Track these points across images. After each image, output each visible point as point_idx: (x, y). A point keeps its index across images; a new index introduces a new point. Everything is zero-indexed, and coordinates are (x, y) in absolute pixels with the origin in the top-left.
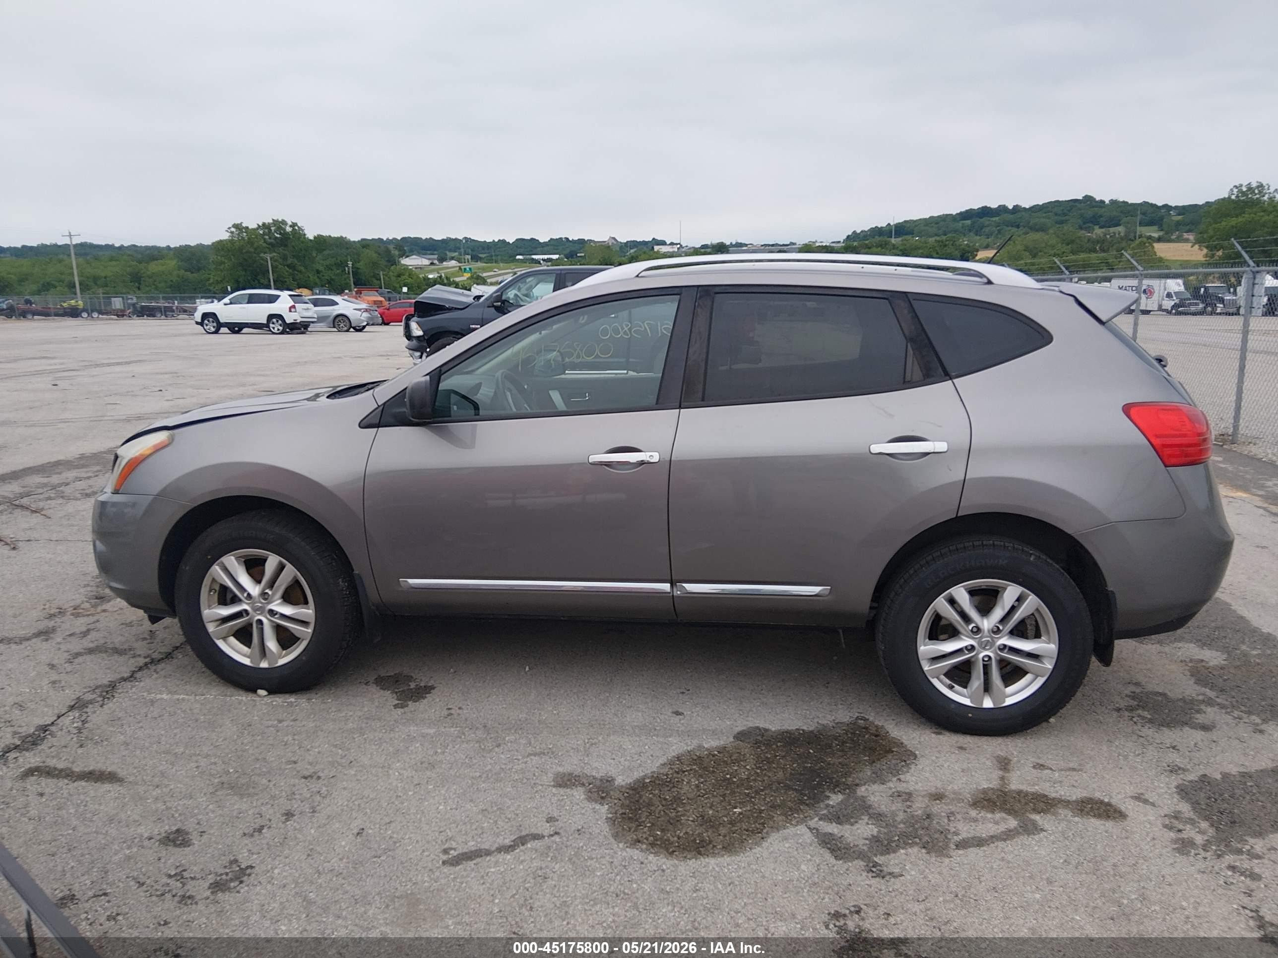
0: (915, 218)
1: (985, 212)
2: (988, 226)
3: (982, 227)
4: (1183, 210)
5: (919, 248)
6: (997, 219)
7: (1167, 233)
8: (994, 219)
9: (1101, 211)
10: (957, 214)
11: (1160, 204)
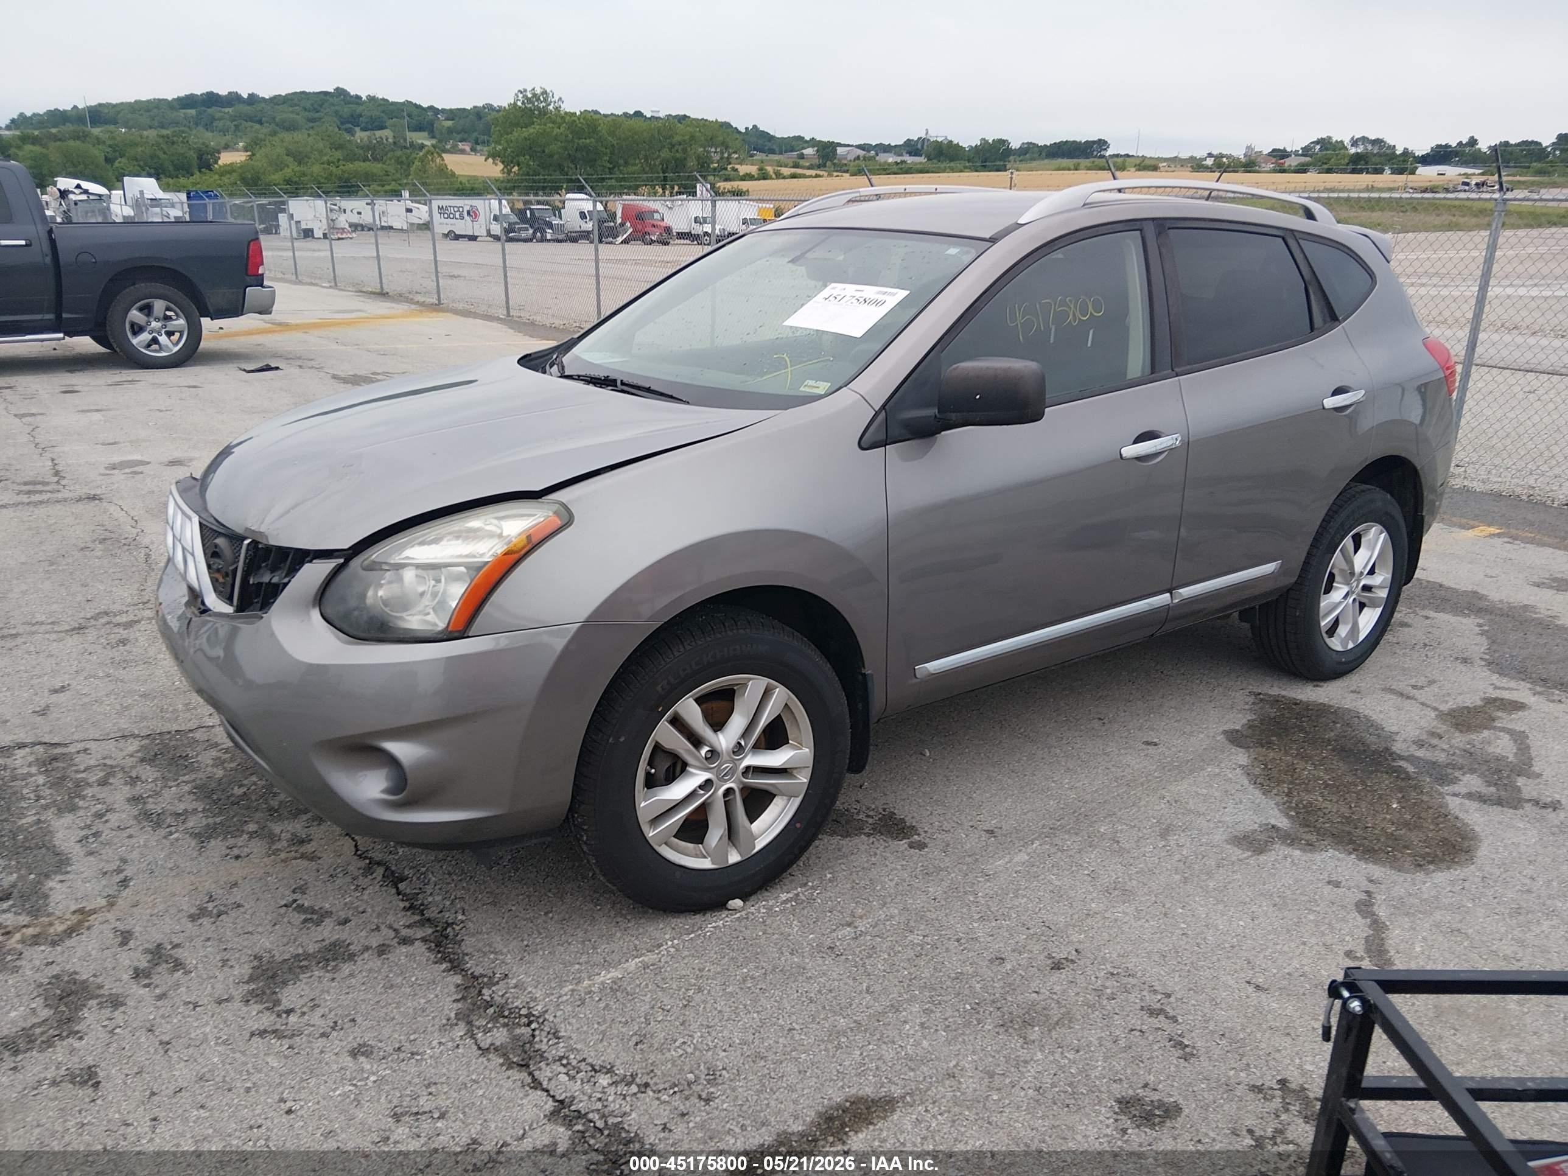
0: (114, 102)
1: (211, 99)
2: (220, 119)
3: (213, 119)
4: (453, 114)
5: (137, 145)
6: (230, 110)
7: (440, 141)
8: (226, 110)
9: (359, 109)
10: (174, 99)
11: (425, 105)
